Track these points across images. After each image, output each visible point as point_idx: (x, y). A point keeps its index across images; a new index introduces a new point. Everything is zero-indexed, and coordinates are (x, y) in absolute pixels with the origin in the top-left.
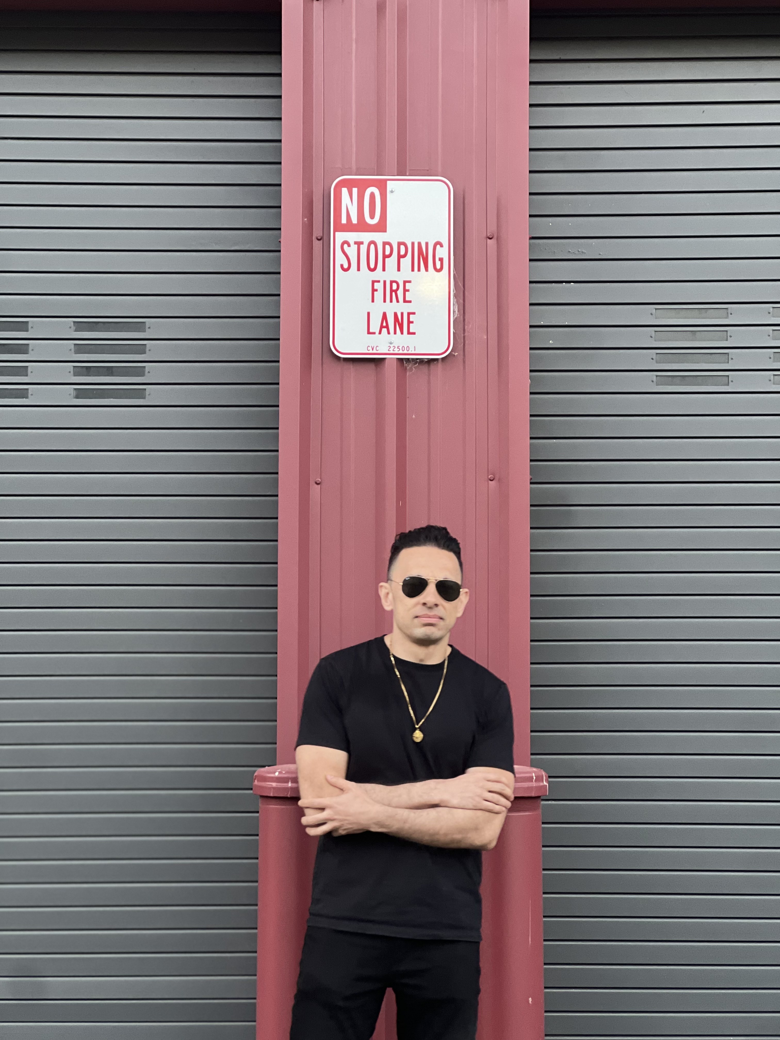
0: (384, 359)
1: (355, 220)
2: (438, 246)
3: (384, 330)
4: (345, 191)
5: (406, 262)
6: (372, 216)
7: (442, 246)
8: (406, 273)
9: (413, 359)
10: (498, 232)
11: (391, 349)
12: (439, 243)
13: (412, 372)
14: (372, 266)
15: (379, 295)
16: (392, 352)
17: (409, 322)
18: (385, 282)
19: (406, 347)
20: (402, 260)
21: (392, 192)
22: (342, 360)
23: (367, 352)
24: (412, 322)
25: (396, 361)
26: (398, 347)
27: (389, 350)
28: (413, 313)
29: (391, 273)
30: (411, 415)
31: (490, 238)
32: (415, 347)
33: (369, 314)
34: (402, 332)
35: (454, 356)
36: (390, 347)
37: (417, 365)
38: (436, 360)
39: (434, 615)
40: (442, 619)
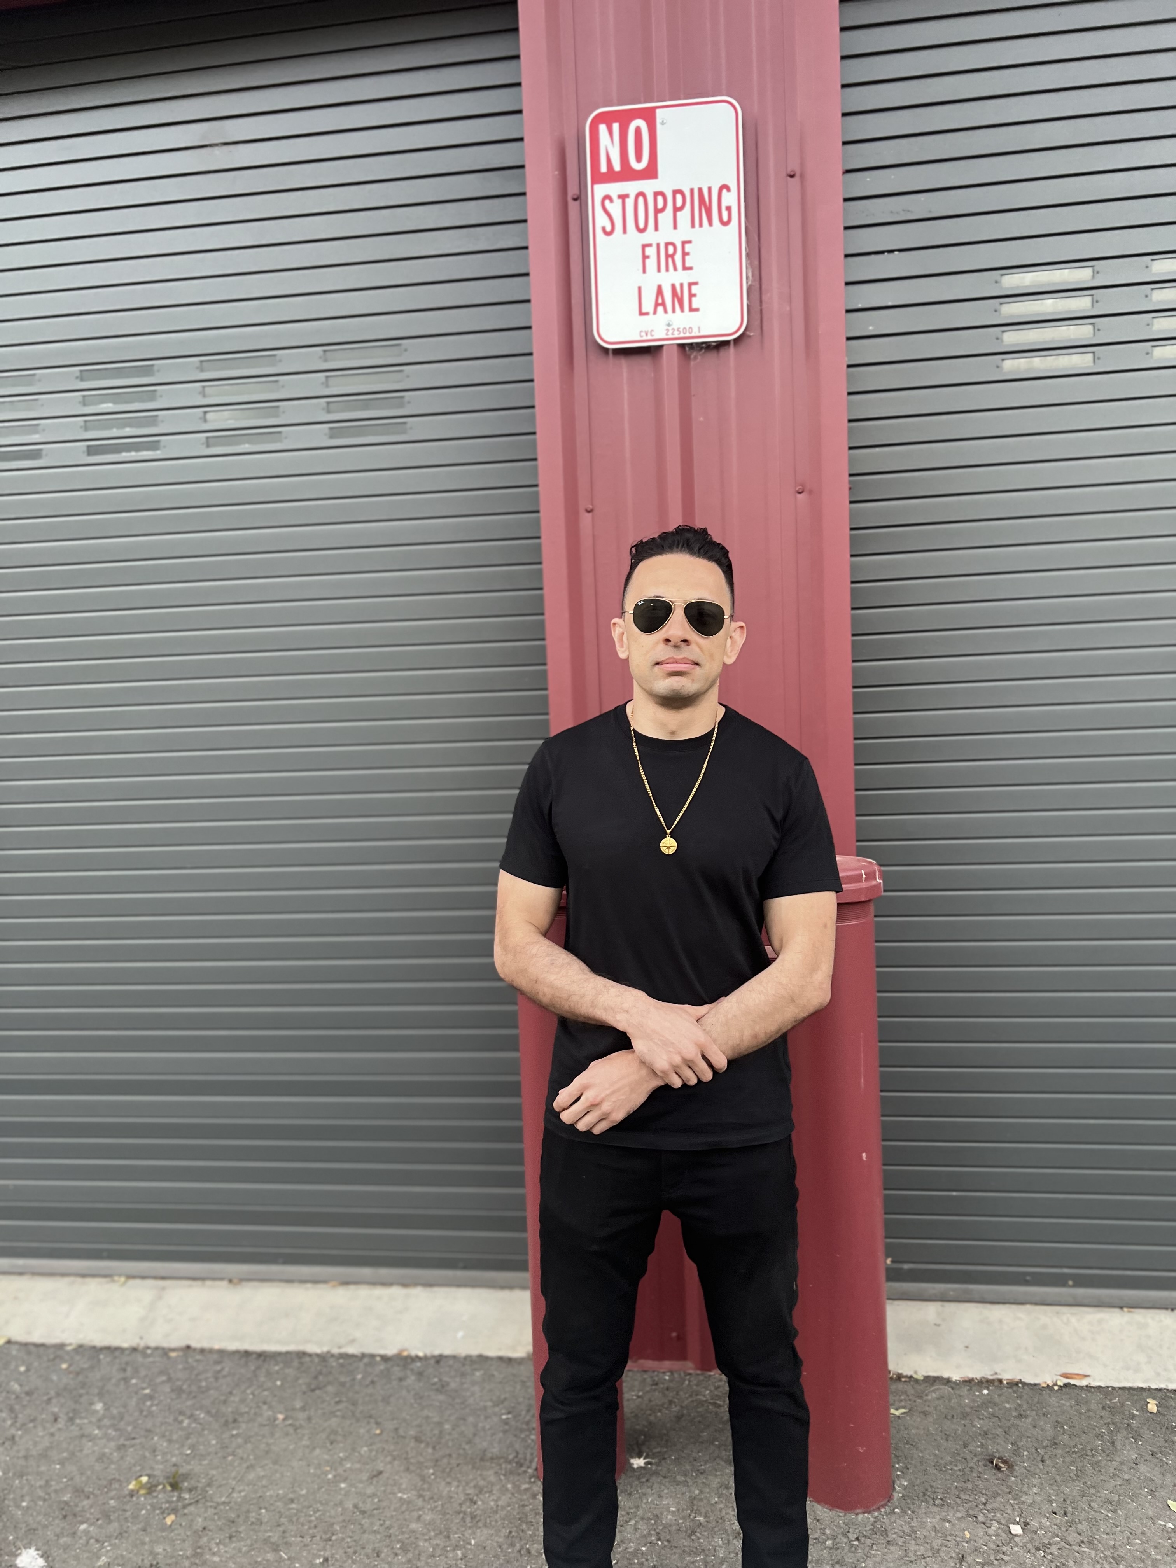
0: (661, 347)
1: (617, 167)
2: (724, 191)
3: (660, 309)
4: (603, 128)
5: (684, 216)
6: (639, 159)
7: (728, 189)
8: (685, 231)
9: (697, 344)
10: (802, 164)
11: (671, 332)
12: (725, 187)
13: (698, 360)
14: (642, 225)
15: (651, 263)
16: (671, 336)
17: (691, 295)
18: (658, 245)
19: (687, 328)
20: (679, 214)
21: (663, 123)
22: (611, 352)
23: (639, 338)
24: (695, 295)
25: (676, 348)
26: (678, 330)
27: (667, 334)
28: (696, 283)
29: (666, 233)
30: (698, 418)
31: (792, 176)
32: (699, 328)
33: (640, 289)
34: (682, 310)
35: (750, 336)
36: (668, 330)
37: (703, 351)
38: (726, 343)
39: (684, 658)
40: (697, 664)
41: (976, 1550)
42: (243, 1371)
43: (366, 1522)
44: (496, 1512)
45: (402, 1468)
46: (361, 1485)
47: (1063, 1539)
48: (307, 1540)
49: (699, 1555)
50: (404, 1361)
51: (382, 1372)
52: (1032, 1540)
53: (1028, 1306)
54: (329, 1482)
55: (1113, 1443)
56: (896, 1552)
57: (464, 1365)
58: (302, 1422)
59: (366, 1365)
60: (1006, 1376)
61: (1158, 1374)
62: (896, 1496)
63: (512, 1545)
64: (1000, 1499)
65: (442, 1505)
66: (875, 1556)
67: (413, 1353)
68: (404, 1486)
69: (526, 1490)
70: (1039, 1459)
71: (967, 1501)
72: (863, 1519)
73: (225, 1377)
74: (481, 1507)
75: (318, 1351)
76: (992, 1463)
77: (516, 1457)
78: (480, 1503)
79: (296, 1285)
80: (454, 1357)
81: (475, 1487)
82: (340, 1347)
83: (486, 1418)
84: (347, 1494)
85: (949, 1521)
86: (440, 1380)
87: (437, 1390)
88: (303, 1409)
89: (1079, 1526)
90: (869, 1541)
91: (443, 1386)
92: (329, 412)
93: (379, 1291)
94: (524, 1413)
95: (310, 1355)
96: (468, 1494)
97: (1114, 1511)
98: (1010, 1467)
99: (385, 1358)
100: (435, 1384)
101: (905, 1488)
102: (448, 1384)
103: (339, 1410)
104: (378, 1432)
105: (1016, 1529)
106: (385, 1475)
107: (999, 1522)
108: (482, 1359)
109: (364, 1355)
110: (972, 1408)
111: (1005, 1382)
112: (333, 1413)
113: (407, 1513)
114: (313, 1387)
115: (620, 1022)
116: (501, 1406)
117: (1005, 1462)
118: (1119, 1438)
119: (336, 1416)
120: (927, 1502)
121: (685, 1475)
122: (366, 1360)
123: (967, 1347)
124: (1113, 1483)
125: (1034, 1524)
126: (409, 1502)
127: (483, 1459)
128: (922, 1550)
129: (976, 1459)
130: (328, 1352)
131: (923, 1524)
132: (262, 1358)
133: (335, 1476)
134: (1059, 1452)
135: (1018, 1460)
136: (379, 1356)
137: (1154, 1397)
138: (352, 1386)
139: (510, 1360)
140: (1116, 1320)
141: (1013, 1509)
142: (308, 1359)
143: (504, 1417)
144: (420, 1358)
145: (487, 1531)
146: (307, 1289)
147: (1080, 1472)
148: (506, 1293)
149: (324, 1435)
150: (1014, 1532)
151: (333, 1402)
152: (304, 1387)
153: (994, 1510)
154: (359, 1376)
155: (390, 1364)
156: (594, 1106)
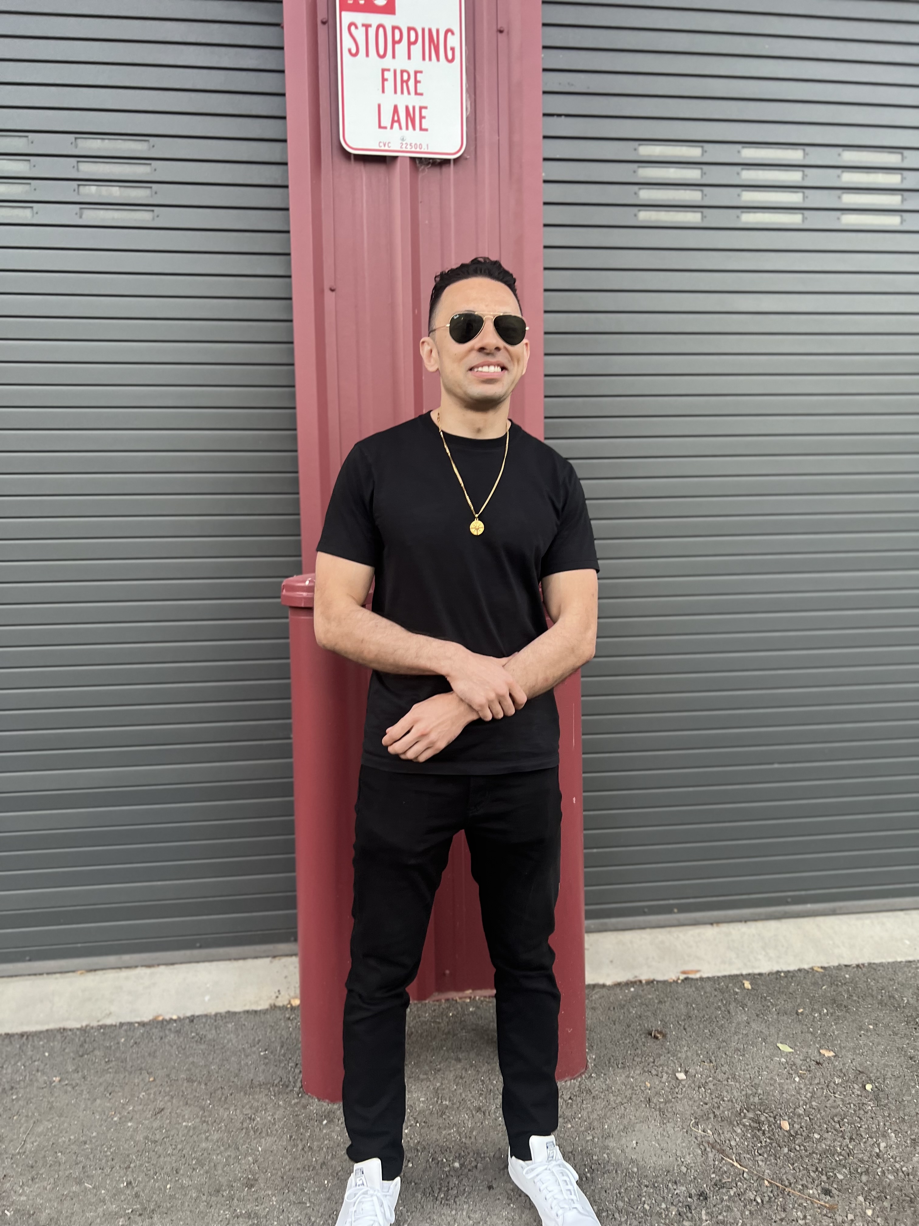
0: (396, 157)
2: (449, 34)
3: (396, 125)
5: (416, 49)
7: (453, 33)
8: (416, 63)
9: (426, 159)
10: (509, 23)
11: (404, 146)
12: (450, 31)
13: (425, 173)
14: (382, 52)
15: (389, 85)
16: (404, 149)
17: (421, 117)
18: (395, 72)
19: (418, 144)
20: (412, 47)
22: (352, 157)
23: (378, 148)
24: (424, 117)
25: (408, 159)
26: (411, 145)
27: (401, 147)
28: (426, 108)
29: (400, 62)
30: (424, 220)
31: (501, 32)
32: (427, 145)
33: (379, 106)
34: (414, 128)
35: (467, 157)
36: (402, 144)
37: (430, 165)
38: (448, 161)
39: (497, 362)
40: (505, 369)
41: (658, 1094)
42: (8, 1049)
43: (159, 1148)
44: (274, 1124)
45: (181, 1103)
46: (147, 1122)
47: (714, 1078)
48: (108, 1170)
50: (161, 1024)
51: (143, 1034)
52: (694, 1082)
53: (648, 930)
54: (116, 1123)
55: (728, 1012)
56: (601, 1103)
57: (216, 1020)
58: (78, 1081)
59: (126, 1031)
60: (645, 976)
61: (746, 964)
62: (591, 1065)
63: (296, 1146)
64: (662, 1058)
65: (226, 1126)
67: (168, 1017)
68: (187, 1117)
70: (682, 1028)
71: (641, 1062)
74: (261, 1122)
75: (79, 1026)
76: (650, 1034)
77: (281, 1081)
78: (258, 1119)
79: (45, 976)
80: (206, 1015)
81: (251, 1108)
82: (98, 1021)
83: (247, 1056)
84: (136, 1130)
85: (633, 1077)
86: (197, 1034)
87: (197, 1042)
88: (76, 1071)
89: (723, 1068)
90: (579, 1099)
91: (201, 1039)
92: (79, 194)
93: (125, 973)
94: (279, 1048)
95: (70, 1030)
96: (247, 1114)
97: (743, 1055)
98: (664, 1036)
99: (142, 1024)
100: (193, 1038)
101: (595, 1059)
102: (205, 1036)
103: (110, 1068)
104: (151, 1079)
105: (681, 1076)
106: (167, 1111)
107: (667, 1073)
108: (230, 1015)
109: (122, 1024)
110: (625, 1001)
111: (644, 981)
112: (107, 1071)
113: (195, 1136)
114: (81, 1053)
116: (257, 1046)
117: (660, 1033)
118: (731, 1008)
119: (110, 1073)
120: (612, 1066)
122: (125, 1027)
124: (736, 1038)
125: (692, 1071)
126: (194, 1128)
127: (252, 1087)
128: (619, 1099)
129: (638, 1034)
130: (87, 1026)
131: (614, 1082)
132: (25, 1037)
133: (120, 1119)
134: (694, 1022)
135: (668, 1031)
136: (137, 1023)
137: (747, 980)
138: (118, 1048)
139: (256, 1012)
140: (709, 932)
141: (675, 1063)
142: (70, 1033)
143: (262, 1054)
144: (175, 1021)
145: (270, 1140)
146: (56, 978)
147: (712, 1033)
148: (241, 963)
149: (102, 1089)
150: (680, 1078)
151: (103, 1063)
152: (72, 1055)
153: (661, 1065)
154: (123, 1040)
155: (148, 1028)
156: (423, 736)
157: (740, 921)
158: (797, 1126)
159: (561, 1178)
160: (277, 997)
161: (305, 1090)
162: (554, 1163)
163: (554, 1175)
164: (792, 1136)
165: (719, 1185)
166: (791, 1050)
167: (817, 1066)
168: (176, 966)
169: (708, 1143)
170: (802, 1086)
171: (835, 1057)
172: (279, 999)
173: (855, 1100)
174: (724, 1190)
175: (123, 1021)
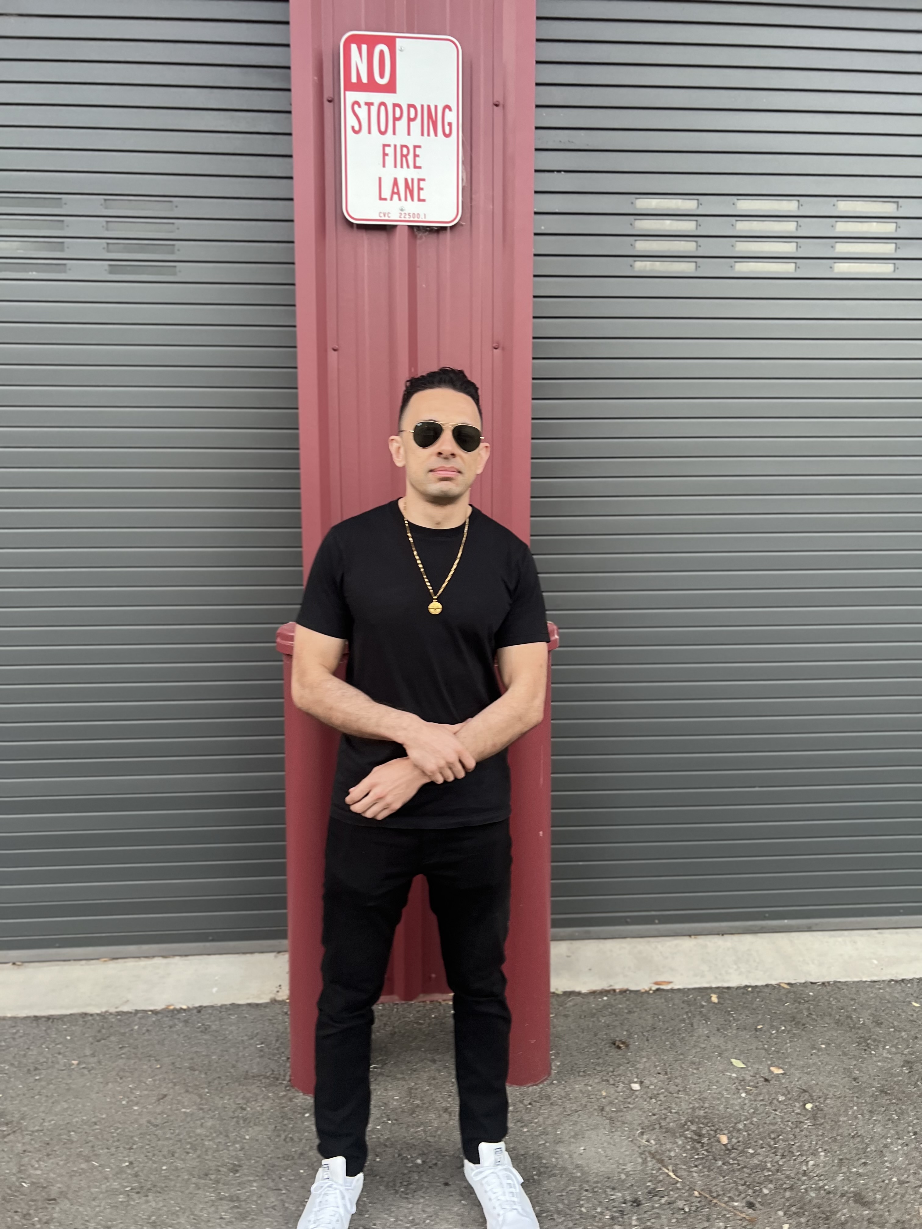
0: (395, 226)
1: (365, 80)
2: (447, 110)
3: (396, 197)
4: (354, 47)
5: (416, 126)
6: (382, 76)
7: (450, 110)
8: (415, 138)
9: (422, 227)
10: (504, 98)
11: (403, 216)
12: (447, 107)
13: (423, 240)
14: (383, 129)
15: (390, 160)
16: (403, 219)
17: (420, 189)
18: (395, 146)
19: (416, 214)
20: (412, 123)
21: (401, 50)
22: (355, 226)
23: (379, 218)
24: (422, 189)
25: (407, 227)
26: (409, 215)
27: (400, 217)
28: (423, 180)
29: (401, 138)
30: (421, 284)
31: (497, 105)
32: (425, 215)
33: (380, 179)
34: (412, 200)
35: (462, 225)
37: (427, 233)
38: (445, 228)
39: (453, 467)
40: (460, 472)
41: (611, 1103)
42: (35, 1031)
43: (159, 1132)
44: (262, 1114)
45: (182, 1091)
46: (150, 1107)
47: (667, 1090)
48: (113, 1150)
49: (420, 1127)
50: (172, 1013)
51: (154, 1022)
52: (646, 1093)
53: (628, 940)
54: (124, 1107)
55: (692, 1025)
56: (558, 1110)
57: (221, 1012)
58: (93, 1065)
59: (140, 1018)
60: (618, 987)
61: (716, 978)
62: (554, 1072)
63: (279, 1136)
64: (621, 1068)
65: (219, 1114)
66: (543, 1113)
67: (178, 1007)
68: (186, 1104)
69: (284, 1096)
70: (645, 1038)
71: (601, 1071)
72: (533, 1089)
73: (21, 1037)
74: (251, 1112)
75: (98, 1012)
76: (614, 1044)
77: (272, 1074)
78: (249, 1109)
79: (72, 962)
80: (212, 1007)
81: (243, 1098)
82: (116, 1008)
83: (245, 1048)
84: (140, 1114)
85: (591, 1086)
86: (203, 1025)
87: (202, 1032)
88: (93, 1055)
89: (676, 1081)
90: (538, 1104)
91: (206, 1029)
92: (109, 251)
93: (143, 962)
94: (274, 1042)
95: (92, 1015)
96: (239, 1104)
97: (697, 1069)
98: (627, 1046)
99: (155, 1012)
100: (198, 1028)
101: (558, 1066)
102: (210, 1026)
103: (123, 1054)
104: (158, 1066)
105: (636, 1086)
106: (168, 1098)
107: (623, 1083)
108: (235, 1006)
109: (137, 1012)
110: (596, 1009)
111: (618, 991)
112: (119, 1056)
113: (191, 1122)
114: (98, 1038)
115: (399, 737)
116: (255, 1039)
117: (623, 1043)
118: (695, 1021)
119: (122, 1058)
120: (574, 1074)
121: (402, 1074)
122: (139, 1015)
123: (590, 970)
124: (694, 1051)
125: (647, 1082)
126: (192, 1114)
127: (247, 1078)
128: (575, 1107)
129: (603, 1043)
130: (106, 1012)
131: (573, 1089)
132: (51, 1020)
133: (128, 1102)
134: (658, 1033)
135: (631, 1041)
136: (151, 1011)
137: (715, 993)
138: (131, 1035)
139: (257, 1005)
140: (687, 944)
141: (632, 1073)
142: (90, 1018)
143: (259, 1046)
144: (184, 1010)
145: (257, 1128)
146: (82, 965)
147: (673, 1046)
148: (248, 957)
149: (114, 1073)
150: (634, 1088)
151: (117, 1049)
152: (91, 1039)
153: (619, 1075)
154: (136, 1027)
155: (160, 1016)
156: (380, 799)
157: (718, 934)
158: (734, 1141)
159: (505, 1181)
160: (278, 992)
161: (294, 1083)
162: (500, 1167)
163: (499, 1178)
164: (728, 1149)
165: (653, 1193)
166: (744, 1066)
167: (765, 1083)
168: (190, 958)
169: (650, 1153)
170: (747, 1102)
171: (783, 1074)
172: (279, 994)
173: (794, 1118)
174: (656, 1198)
175: (139, 1008)
